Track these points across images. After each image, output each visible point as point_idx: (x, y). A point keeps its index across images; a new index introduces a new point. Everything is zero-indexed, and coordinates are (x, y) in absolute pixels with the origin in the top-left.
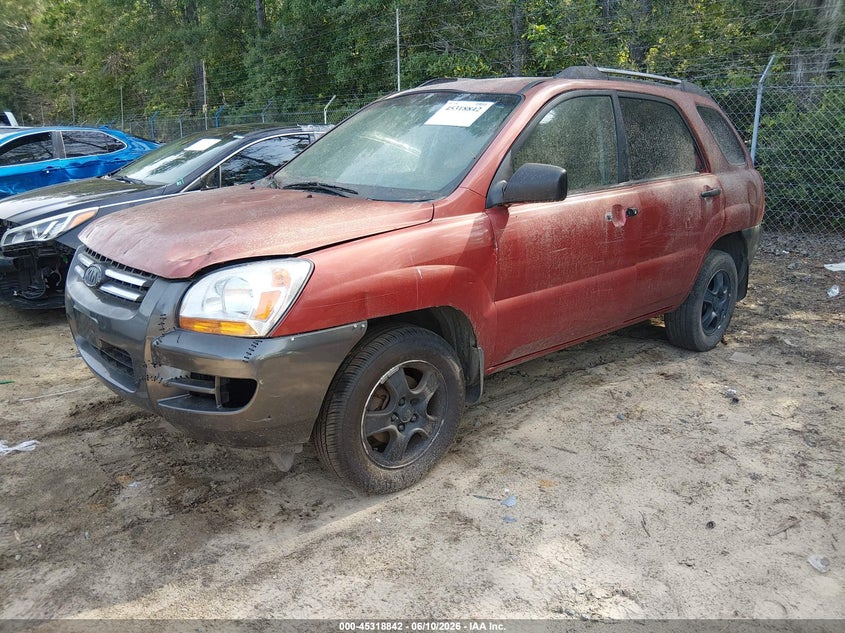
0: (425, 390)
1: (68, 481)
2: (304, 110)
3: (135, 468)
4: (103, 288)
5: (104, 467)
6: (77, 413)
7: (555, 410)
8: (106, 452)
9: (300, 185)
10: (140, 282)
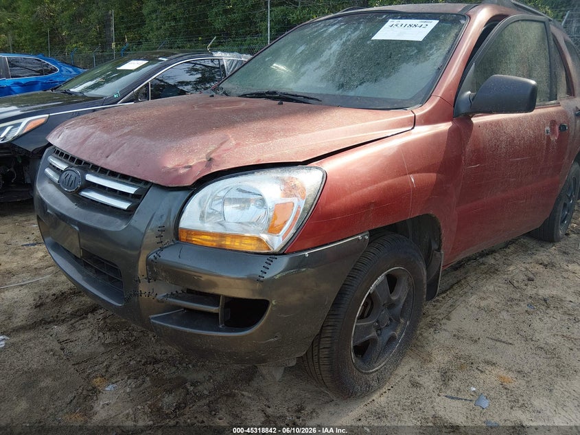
0: (401, 295)
1: (42, 384)
2: (190, 48)
3: (108, 367)
4: (84, 193)
5: (76, 366)
6: (42, 305)
7: (473, 299)
8: (76, 349)
9: (256, 94)
10: (131, 190)
